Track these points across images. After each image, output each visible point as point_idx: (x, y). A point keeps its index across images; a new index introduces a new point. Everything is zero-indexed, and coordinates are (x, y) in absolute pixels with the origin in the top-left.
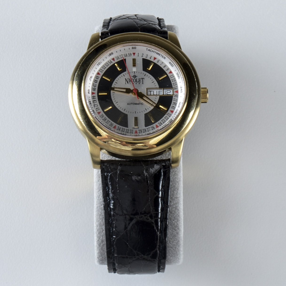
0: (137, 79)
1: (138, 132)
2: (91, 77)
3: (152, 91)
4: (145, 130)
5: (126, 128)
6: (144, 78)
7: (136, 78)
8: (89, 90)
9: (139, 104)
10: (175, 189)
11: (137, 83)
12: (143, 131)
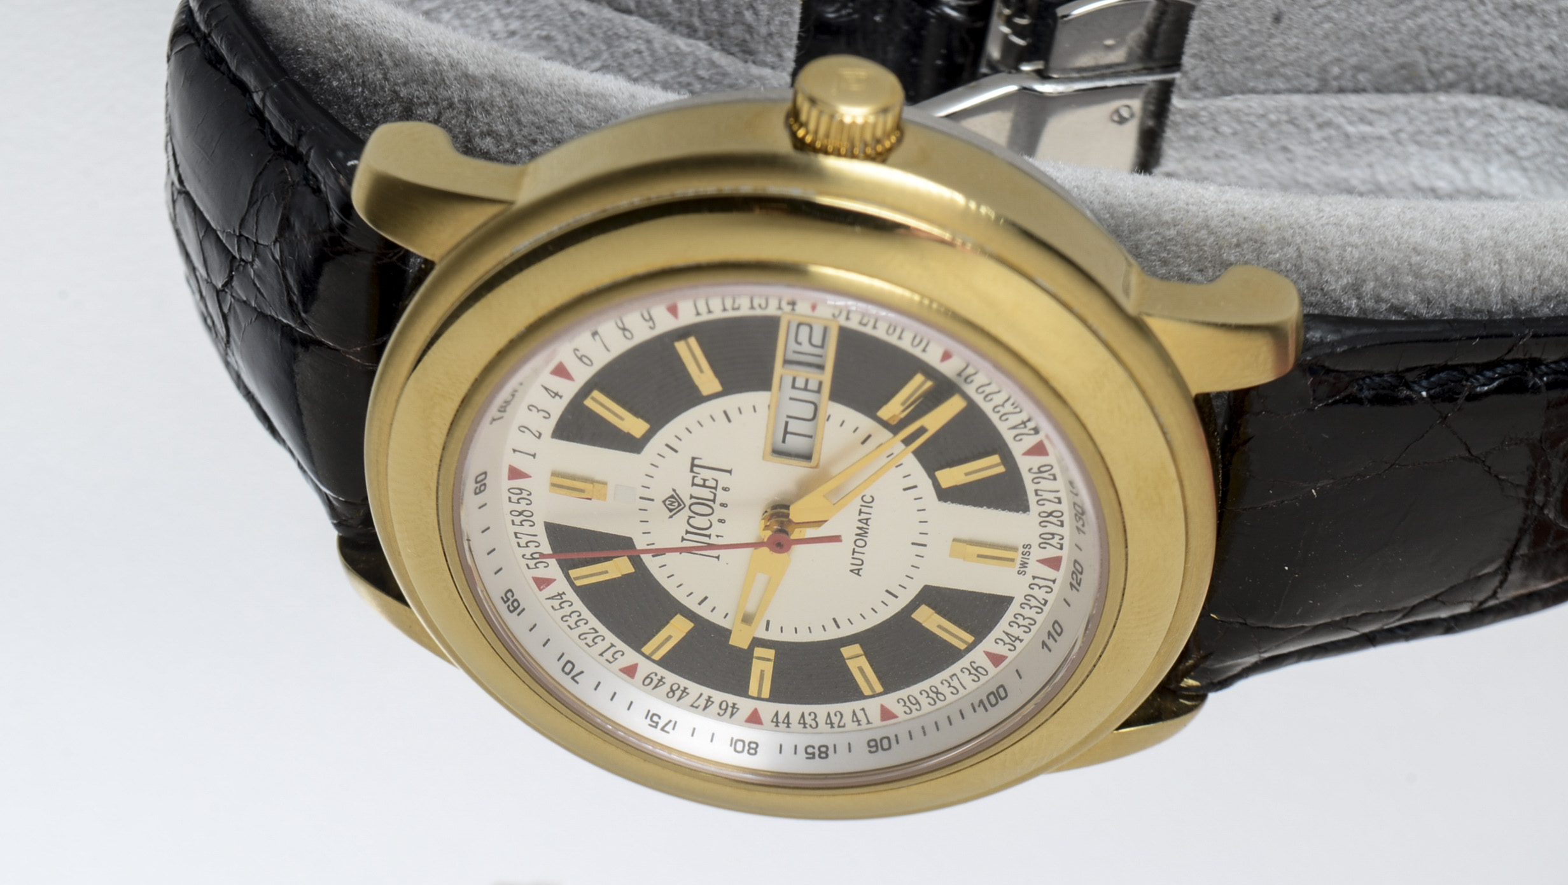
0: (692, 497)
1: (1050, 552)
2: (653, 718)
3: (787, 423)
4: (1050, 514)
5: (1014, 608)
6: (693, 459)
7: (688, 502)
8: (734, 743)
9: (863, 516)
10: (1410, 264)
11: (718, 501)
12: (1051, 528)
